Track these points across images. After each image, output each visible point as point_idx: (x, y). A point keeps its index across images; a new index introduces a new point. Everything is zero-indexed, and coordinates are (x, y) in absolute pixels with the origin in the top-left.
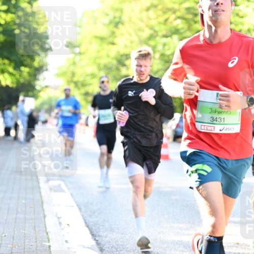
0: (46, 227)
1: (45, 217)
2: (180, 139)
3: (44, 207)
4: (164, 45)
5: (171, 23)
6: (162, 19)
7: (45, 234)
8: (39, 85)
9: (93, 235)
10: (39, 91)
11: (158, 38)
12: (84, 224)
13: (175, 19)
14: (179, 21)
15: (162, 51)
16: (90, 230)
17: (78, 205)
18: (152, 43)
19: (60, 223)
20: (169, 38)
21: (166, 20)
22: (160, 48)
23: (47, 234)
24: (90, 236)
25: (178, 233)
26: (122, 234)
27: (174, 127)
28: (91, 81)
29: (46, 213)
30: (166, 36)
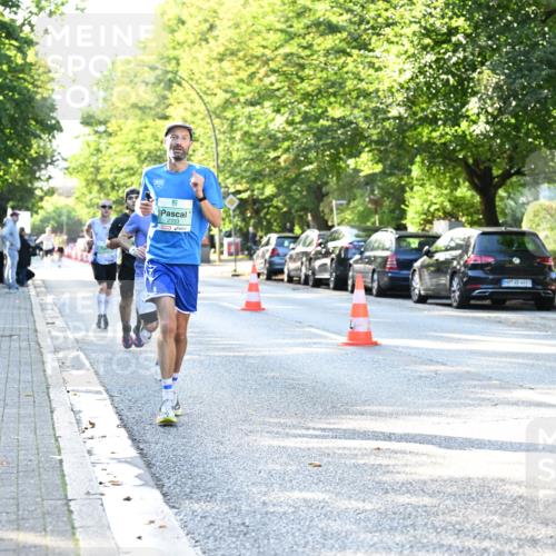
0: (54, 429)
1: (52, 412)
2: (280, 277)
3: (51, 395)
4: (250, 118)
5: (261, 80)
6: (244, 75)
7: (53, 441)
8: (40, 186)
9: (134, 440)
10: (41, 199)
11: (238, 107)
12: (118, 422)
13: (267, 75)
14: (273, 78)
15: (246, 129)
16: (128, 431)
17: (107, 391)
18: (229, 114)
19: (78, 422)
20: (258, 107)
21: (252, 75)
22: (242, 123)
23: (57, 440)
24: (130, 442)
25: (277, 433)
26: (184, 438)
27: (267, 256)
28: (129, 181)
29: (54, 405)
30: (253, 104)
